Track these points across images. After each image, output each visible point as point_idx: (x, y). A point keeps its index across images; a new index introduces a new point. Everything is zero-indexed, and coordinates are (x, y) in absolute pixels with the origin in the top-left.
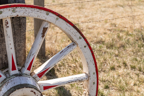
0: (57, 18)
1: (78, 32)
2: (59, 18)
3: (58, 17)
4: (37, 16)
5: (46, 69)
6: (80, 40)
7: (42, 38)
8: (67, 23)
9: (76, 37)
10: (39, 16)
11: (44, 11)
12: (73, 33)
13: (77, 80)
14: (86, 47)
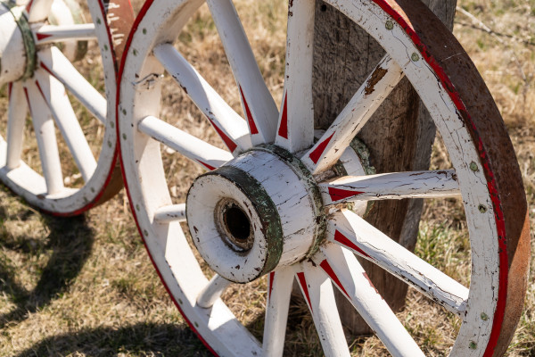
0: (414, 55)
1: (471, 142)
2: (420, 56)
3: (417, 52)
4: (359, 18)
5: (353, 190)
6: (472, 173)
7: (363, 93)
8: (443, 89)
9: (461, 155)
10: (364, 20)
11: (382, 12)
12: (454, 134)
13: (427, 289)
14: (486, 214)
